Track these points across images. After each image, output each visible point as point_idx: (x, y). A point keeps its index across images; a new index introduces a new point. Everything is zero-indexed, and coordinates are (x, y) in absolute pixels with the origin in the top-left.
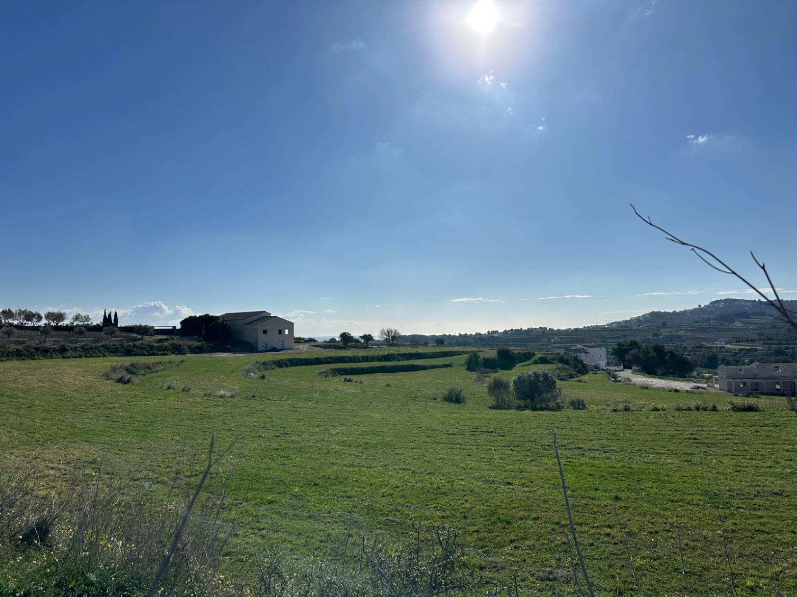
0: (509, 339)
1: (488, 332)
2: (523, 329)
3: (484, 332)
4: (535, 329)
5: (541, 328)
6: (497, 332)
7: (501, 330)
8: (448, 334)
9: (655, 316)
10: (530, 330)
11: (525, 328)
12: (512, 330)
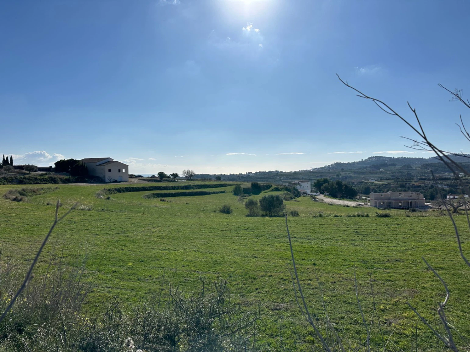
0: (258, 177)
1: (247, 173)
3: (244, 173)
4: (273, 171)
5: (276, 171)
6: (251, 173)
7: (254, 172)
8: (223, 174)
9: (338, 165)
10: (270, 172)
11: (267, 171)
12: (260, 172)
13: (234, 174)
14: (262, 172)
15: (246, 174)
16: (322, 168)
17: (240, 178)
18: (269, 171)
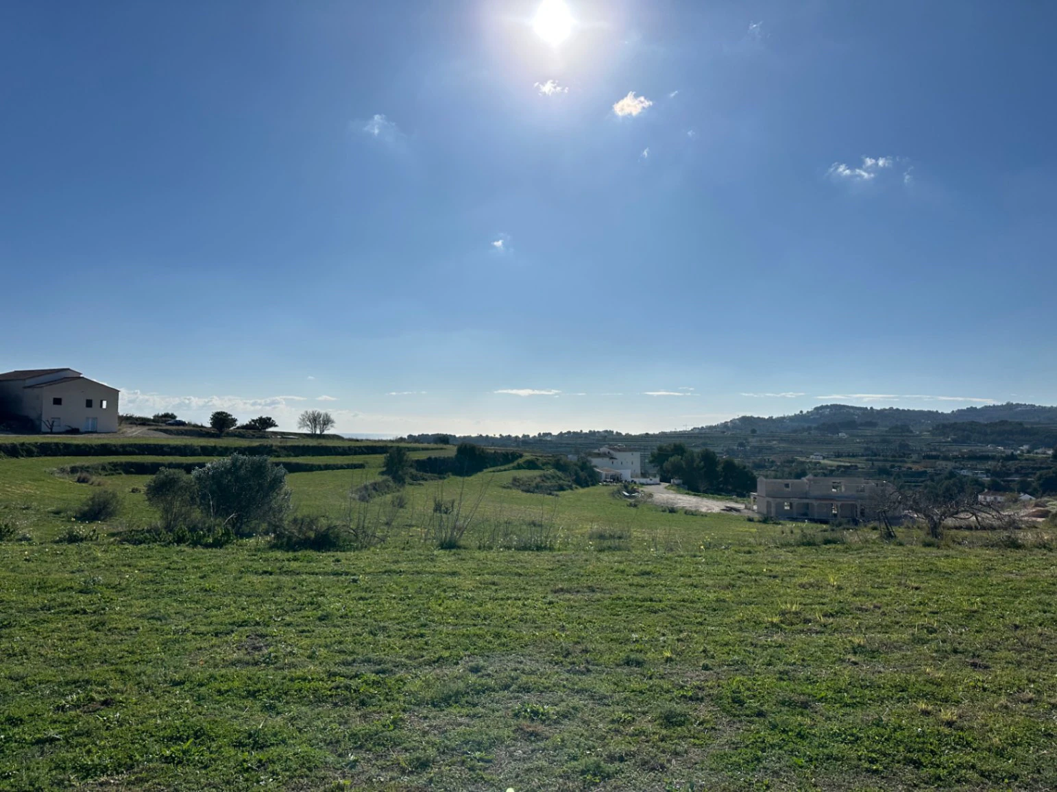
0: (561, 444)
1: (540, 434)
2: (584, 431)
4: (598, 432)
5: (606, 431)
6: (550, 434)
7: (555, 433)
8: (484, 435)
9: (748, 422)
11: (586, 431)
12: (569, 432)
13: (509, 436)
14: (574, 433)
15: (537, 435)
16: (711, 428)
18: (590, 431)
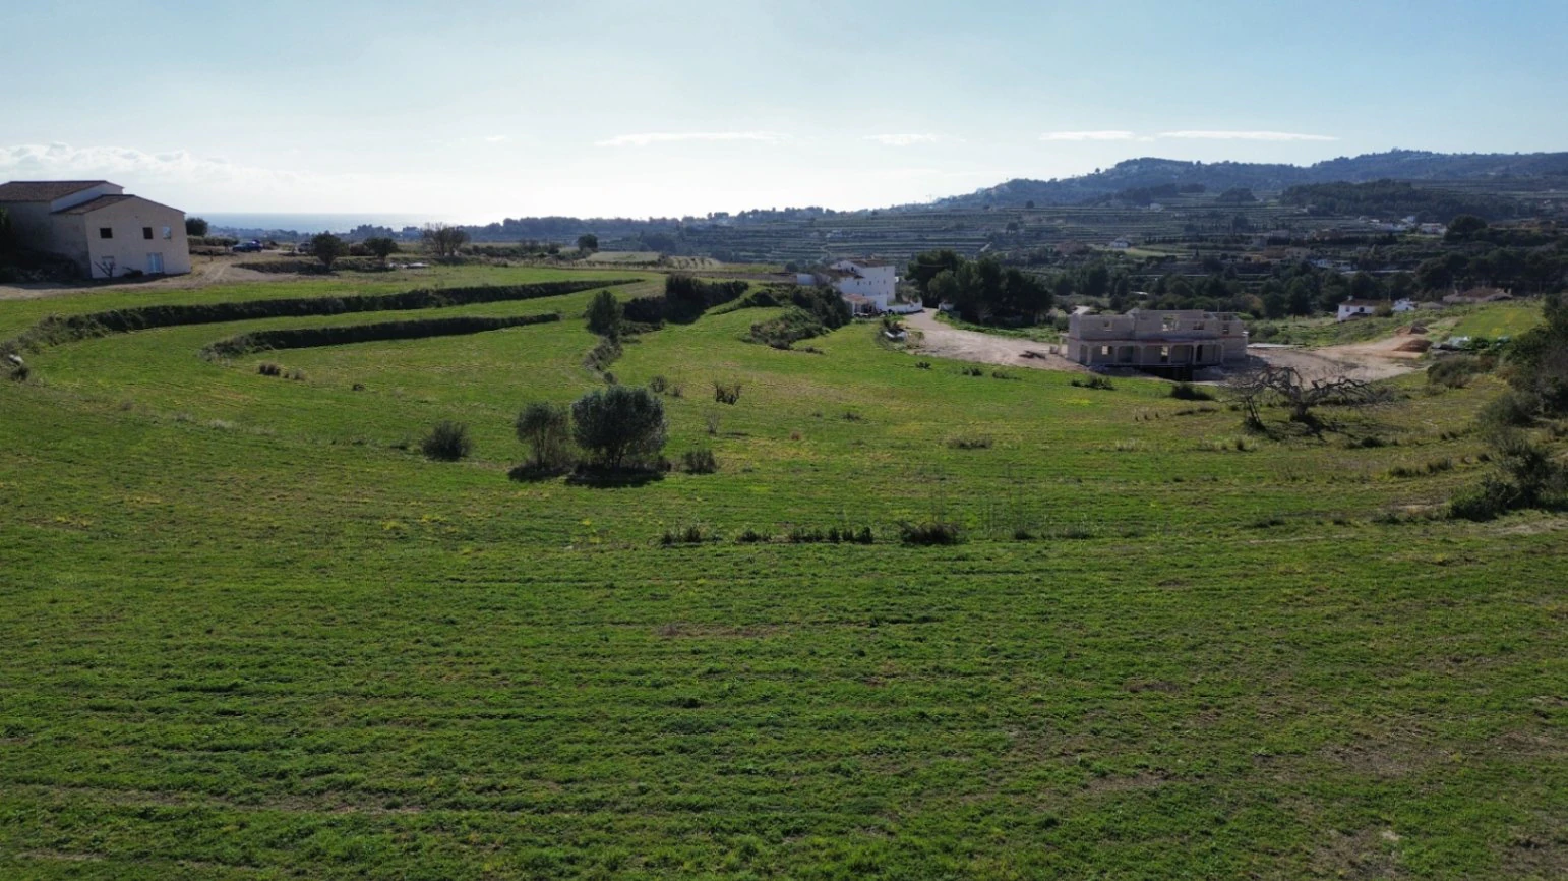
1: (710, 214)
2: (778, 209)
4: (799, 209)
5: (811, 209)
6: (726, 214)
10: (790, 213)
11: (781, 208)
12: (755, 211)
13: (663, 218)
17: (685, 233)
